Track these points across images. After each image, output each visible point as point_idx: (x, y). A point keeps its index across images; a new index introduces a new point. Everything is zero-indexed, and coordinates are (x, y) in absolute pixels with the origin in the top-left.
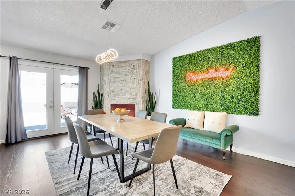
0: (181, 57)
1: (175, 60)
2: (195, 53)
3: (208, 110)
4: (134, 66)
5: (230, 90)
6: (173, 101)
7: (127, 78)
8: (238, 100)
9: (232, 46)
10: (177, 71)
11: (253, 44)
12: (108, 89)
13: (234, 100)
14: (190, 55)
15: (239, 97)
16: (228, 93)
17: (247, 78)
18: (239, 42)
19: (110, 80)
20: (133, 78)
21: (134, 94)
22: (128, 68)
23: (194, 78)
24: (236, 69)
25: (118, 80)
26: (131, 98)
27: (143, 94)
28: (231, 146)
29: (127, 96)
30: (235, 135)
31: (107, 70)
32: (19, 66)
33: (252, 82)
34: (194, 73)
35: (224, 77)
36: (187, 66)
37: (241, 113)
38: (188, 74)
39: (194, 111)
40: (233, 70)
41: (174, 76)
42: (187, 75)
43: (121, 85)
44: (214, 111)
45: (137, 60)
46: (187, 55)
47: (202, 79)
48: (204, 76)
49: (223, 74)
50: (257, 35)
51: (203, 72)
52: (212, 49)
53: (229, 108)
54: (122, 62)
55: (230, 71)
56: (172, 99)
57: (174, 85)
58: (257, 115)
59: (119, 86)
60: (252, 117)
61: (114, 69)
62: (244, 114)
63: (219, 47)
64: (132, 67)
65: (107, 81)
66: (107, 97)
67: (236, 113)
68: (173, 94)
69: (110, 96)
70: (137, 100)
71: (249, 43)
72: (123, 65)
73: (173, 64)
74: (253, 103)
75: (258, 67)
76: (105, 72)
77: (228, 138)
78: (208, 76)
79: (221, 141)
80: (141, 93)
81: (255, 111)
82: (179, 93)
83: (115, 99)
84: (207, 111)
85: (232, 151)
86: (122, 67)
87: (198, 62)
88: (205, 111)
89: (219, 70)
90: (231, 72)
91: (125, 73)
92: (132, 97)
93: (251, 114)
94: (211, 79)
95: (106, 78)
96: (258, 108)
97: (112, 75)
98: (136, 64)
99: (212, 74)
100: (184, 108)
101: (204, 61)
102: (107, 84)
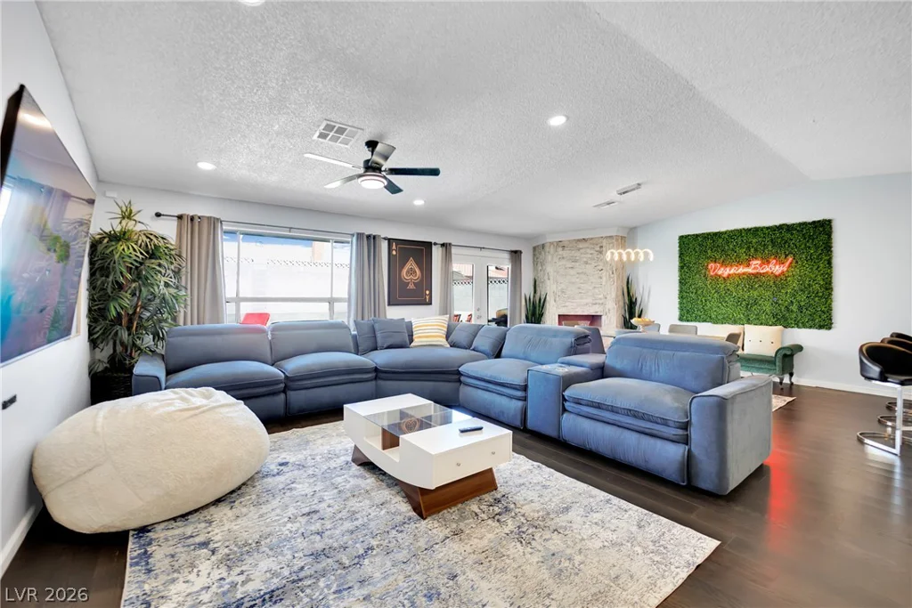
0: (697, 236)
1: (685, 242)
2: (726, 233)
3: (749, 322)
4: (601, 247)
5: (787, 293)
6: (681, 309)
7: (589, 269)
8: (800, 308)
9: (789, 228)
10: (688, 258)
11: (821, 229)
12: (554, 287)
13: (794, 308)
14: (715, 234)
15: (802, 304)
16: (785, 298)
17: (813, 276)
18: (800, 224)
19: (558, 272)
20: (600, 268)
21: (601, 296)
22: (588, 251)
23: (725, 272)
24: (797, 262)
25: (572, 272)
26: (596, 304)
27: (617, 296)
28: (791, 375)
29: (589, 300)
30: (796, 358)
31: (553, 255)
32: (453, 256)
33: (822, 283)
34: (724, 264)
35: (777, 273)
36: (709, 251)
37: (804, 326)
38: (712, 265)
39: (724, 325)
40: (791, 263)
41: (681, 268)
42: (709, 267)
43: (578, 280)
44: (761, 324)
45: (606, 237)
46: (709, 234)
47: (739, 275)
48: (742, 270)
49: (776, 269)
50: (827, 217)
51: (740, 263)
52: (756, 229)
53: (786, 320)
54: (579, 240)
55: (787, 264)
56: (678, 306)
57: (682, 282)
58: (830, 328)
59: (573, 283)
60: (823, 332)
61: (566, 253)
62: (811, 327)
63: (768, 228)
64: (598, 249)
65: (551, 274)
66: (552, 302)
67: (798, 327)
68: (681, 297)
69: (557, 299)
70: (607, 307)
71: (816, 227)
72: (581, 245)
73: (680, 246)
74: (823, 312)
75: (830, 263)
76: (549, 258)
77: (787, 359)
78: (750, 270)
79: (777, 364)
80: (614, 295)
81: (826, 324)
82: (693, 296)
83: (567, 304)
84: (749, 324)
85: (792, 384)
86: (579, 249)
87: (731, 246)
88: (746, 325)
89: (768, 262)
90: (789, 266)
91: (585, 260)
92: (597, 301)
93: (821, 327)
94: (756, 275)
95: (550, 269)
96: (831, 319)
97: (561, 263)
98: (604, 244)
99: (755, 266)
100: (705, 321)
101: (741, 247)
102: (551, 278)
